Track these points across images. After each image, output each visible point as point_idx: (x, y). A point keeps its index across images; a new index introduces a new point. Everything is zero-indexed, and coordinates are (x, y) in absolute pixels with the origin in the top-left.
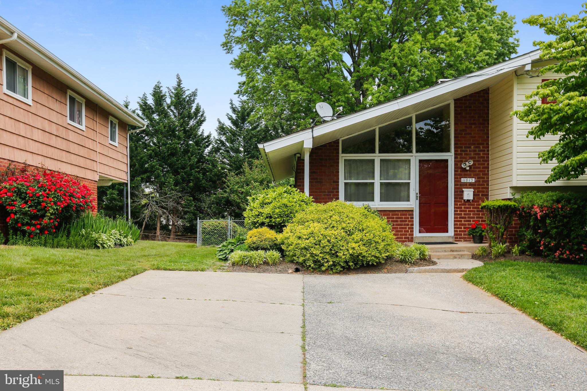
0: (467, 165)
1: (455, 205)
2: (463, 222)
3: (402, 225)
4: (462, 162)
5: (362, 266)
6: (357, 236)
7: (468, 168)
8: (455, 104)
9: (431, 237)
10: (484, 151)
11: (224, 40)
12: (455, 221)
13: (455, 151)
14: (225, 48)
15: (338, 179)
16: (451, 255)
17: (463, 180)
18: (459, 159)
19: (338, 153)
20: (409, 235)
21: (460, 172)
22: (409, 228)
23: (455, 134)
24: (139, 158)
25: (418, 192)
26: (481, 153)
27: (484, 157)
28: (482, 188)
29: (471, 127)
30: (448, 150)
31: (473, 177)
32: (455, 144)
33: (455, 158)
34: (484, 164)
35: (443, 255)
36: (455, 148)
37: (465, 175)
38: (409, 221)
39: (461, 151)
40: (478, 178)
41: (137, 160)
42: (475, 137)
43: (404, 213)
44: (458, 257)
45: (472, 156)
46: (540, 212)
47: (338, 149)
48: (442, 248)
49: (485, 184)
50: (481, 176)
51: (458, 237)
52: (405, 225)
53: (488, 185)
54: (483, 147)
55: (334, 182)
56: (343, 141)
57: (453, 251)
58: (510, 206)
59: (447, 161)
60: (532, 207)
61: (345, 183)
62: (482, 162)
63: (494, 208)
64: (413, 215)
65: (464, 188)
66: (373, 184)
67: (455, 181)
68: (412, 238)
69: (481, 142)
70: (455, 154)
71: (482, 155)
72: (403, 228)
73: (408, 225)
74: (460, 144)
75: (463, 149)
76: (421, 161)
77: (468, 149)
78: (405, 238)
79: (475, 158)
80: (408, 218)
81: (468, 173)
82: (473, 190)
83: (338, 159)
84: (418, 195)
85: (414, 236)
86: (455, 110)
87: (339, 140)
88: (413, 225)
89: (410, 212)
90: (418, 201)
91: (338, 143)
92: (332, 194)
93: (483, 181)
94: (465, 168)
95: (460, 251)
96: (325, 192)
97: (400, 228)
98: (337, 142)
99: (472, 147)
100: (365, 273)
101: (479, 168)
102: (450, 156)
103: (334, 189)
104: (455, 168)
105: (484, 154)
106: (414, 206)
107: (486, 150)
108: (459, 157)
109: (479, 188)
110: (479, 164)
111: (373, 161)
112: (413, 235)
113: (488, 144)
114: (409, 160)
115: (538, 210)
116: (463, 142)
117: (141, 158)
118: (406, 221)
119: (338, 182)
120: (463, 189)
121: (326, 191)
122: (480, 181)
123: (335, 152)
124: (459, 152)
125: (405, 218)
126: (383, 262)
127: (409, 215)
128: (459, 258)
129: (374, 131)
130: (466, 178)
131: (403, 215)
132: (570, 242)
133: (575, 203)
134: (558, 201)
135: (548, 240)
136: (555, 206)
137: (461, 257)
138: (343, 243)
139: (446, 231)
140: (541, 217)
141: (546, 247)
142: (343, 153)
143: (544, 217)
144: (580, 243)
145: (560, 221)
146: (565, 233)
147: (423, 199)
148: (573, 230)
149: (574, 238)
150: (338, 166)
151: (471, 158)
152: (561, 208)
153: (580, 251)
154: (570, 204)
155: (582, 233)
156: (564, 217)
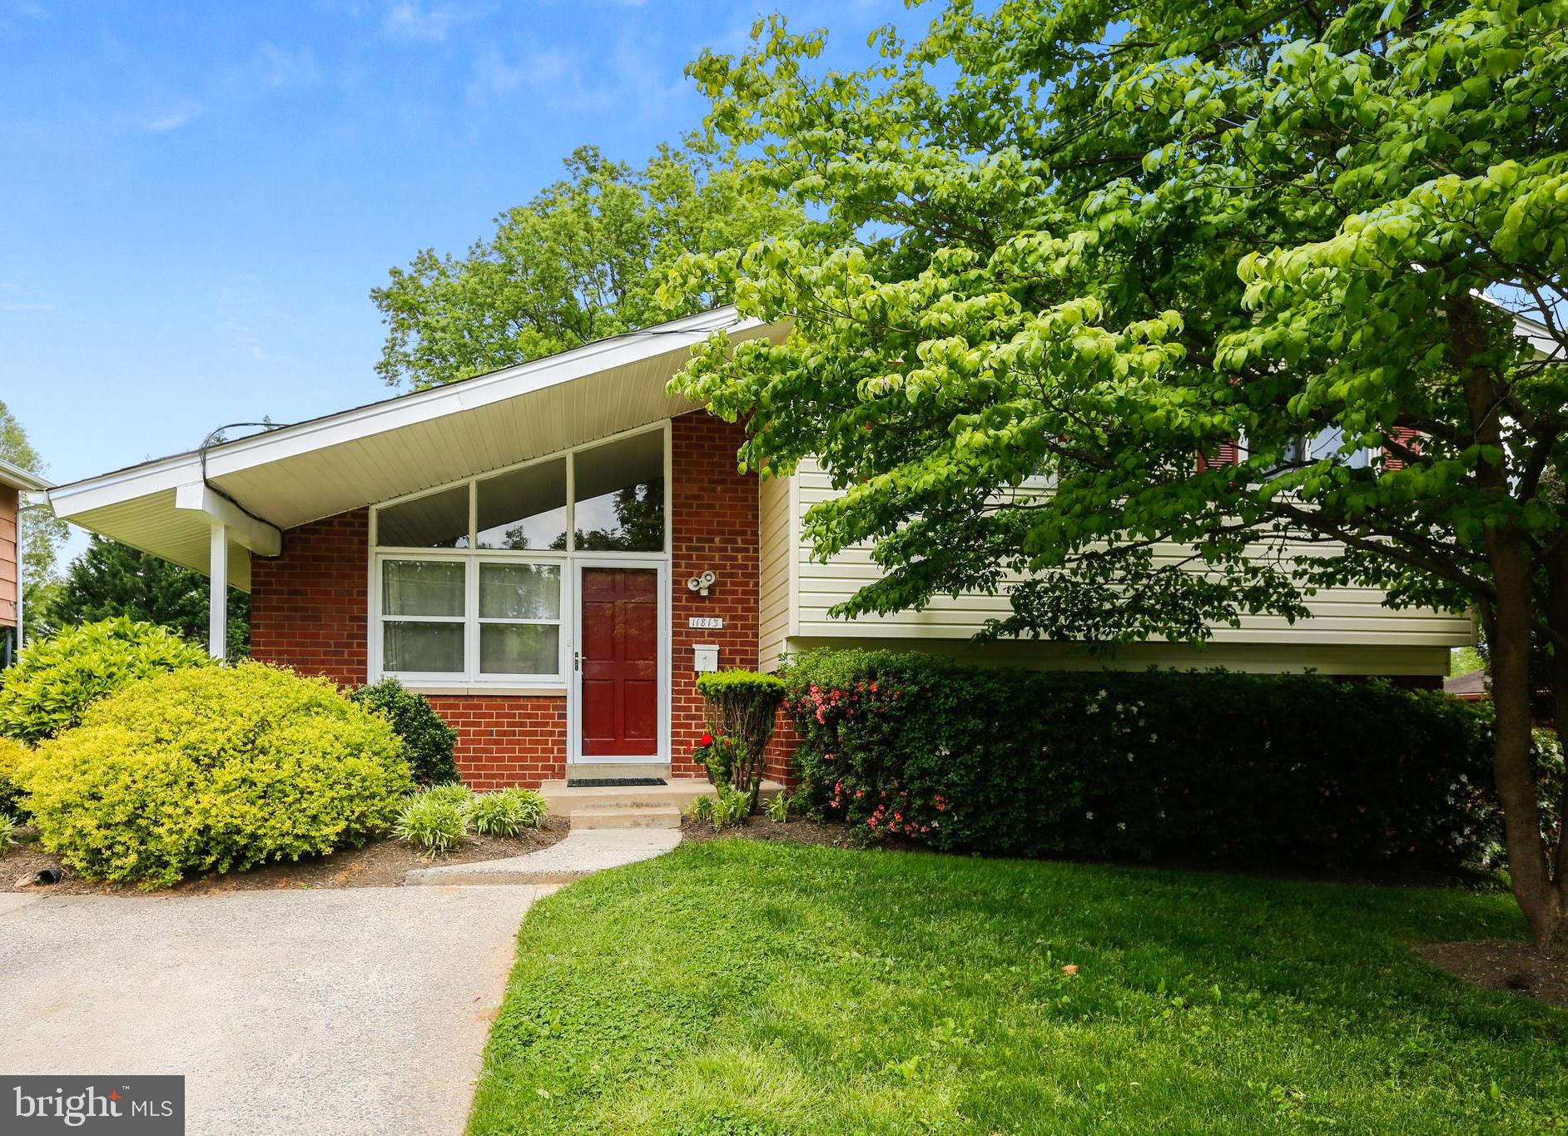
0: (703, 583)
1: (674, 684)
2: (693, 729)
3: (535, 733)
4: (690, 575)
5: (256, 866)
6: (233, 770)
7: (704, 593)
8: (674, 428)
9: (612, 766)
10: (747, 550)
11: (382, 358)
12: (674, 726)
13: (675, 548)
14: (383, 375)
15: (365, 610)
16: (625, 817)
17: (694, 622)
18: (683, 569)
19: (365, 543)
20: (555, 759)
21: (687, 602)
22: (555, 743)
23: (674, 505)
24: (164, 583)
25: (579, 649)
26: (740, 556)
27: (746, 567)
28: (743, 644)
29: (714, 490)
30: (658, 546)
31: (718, 617)
32: (675, 531)
33: (675, 565)
34: (747, 584)
35: (603, 817)
36: (675, 539)
37: (697, 609)
38: (555, 725)
39: (688, 548)
40: (733, 618)
41: (162, 588)
42: (724, 515)
43: (542, 703)
44: (643, 821)
45: (717, 562)
46: (823, 703)
47: (366, 534)
48: (608, 798)
49: (750, 632)
50: (740, 613)
51: (679, 768)
52: (543, 734)
53: (756, 635)
54: (744, 542)
55: (352, 619)
56: (380, 513)
57: (638, 806)
58: (760, 686)
59: (653, 573)
60: (806, 692)
62: (741, 579)
63: (717, 691)
64: (565, 708)
65: (697, 642)
66: (461, 626)
67: (674, 625)
68: (563, 768)
69: (738, 528)
70: (675, 557)
71: (740, 562)
72: (537, 742)
73: (551, 733)
74: (689, 531)
75: (695, 544)
76: (586, 571)
77: (707, 545)
78: (544, 768)
79: (724, 566)
80: (552, 716)
81: (707, 604)
82: (717, 647)
83: (365, 560)
84: (580, 658)
85: (569, 761)
86: (675, 446)
87: (367, 508)
88: (564, 734)
89: (559, 701)
90: (580, 673)
91: (366, 518)
92: (346, 650)
93: (744, 627)
94: (698, 592)
95: (659, 805)
96: (326, 645)
97: (531, 742)
98: (362, 515)
99: (717, 540)
100: (272, 885)
101: (734, 592)
102: (661, 562)
103: (352, 636)
104: (674, 591)
105: (745, 559)
106: (568, 686)
107: (751, 547)
108: (683, 563)
109: (733, 644)
110: (733, 584)
111: (461, 567)
112: (564, 759)
113: (756, 534)
114: (557, 569)
115: (817, 698)
116: (695, 526)
117: (171, 585)
118: (546, 724)
119: (365, 619)
120: (695, 646)
121: (332, 642)
122: (735, 627)
123: (356, 539)
124: (684, 551)
125: (544, 716)
126: (328, 851)
127: (555, 708)
128: (648, 825)
129: (466, 488)
130: (702, 616)
131: (539, 708)
132: (902, 787)
133: (914, 682)
134: (872, 675)
135: (851, 781)
136: (863, 686)
137: (653, 821)
138: (176, 794)
139: (652, 750)
140: (825, 716)
141: (846, 799)
142: (380, 543)
143: (833, 718)
144: (927, 793)
145: (875, 729)
146: (888, 762)
147: (595, 668)
148: (908, 757)
149: (912, 779)
150: (365, 577)
151: (713, 567)
152: (879, 695)
153: (930, 812)
154: (900, 681)
155: (931, 762)
156: (885, 718)
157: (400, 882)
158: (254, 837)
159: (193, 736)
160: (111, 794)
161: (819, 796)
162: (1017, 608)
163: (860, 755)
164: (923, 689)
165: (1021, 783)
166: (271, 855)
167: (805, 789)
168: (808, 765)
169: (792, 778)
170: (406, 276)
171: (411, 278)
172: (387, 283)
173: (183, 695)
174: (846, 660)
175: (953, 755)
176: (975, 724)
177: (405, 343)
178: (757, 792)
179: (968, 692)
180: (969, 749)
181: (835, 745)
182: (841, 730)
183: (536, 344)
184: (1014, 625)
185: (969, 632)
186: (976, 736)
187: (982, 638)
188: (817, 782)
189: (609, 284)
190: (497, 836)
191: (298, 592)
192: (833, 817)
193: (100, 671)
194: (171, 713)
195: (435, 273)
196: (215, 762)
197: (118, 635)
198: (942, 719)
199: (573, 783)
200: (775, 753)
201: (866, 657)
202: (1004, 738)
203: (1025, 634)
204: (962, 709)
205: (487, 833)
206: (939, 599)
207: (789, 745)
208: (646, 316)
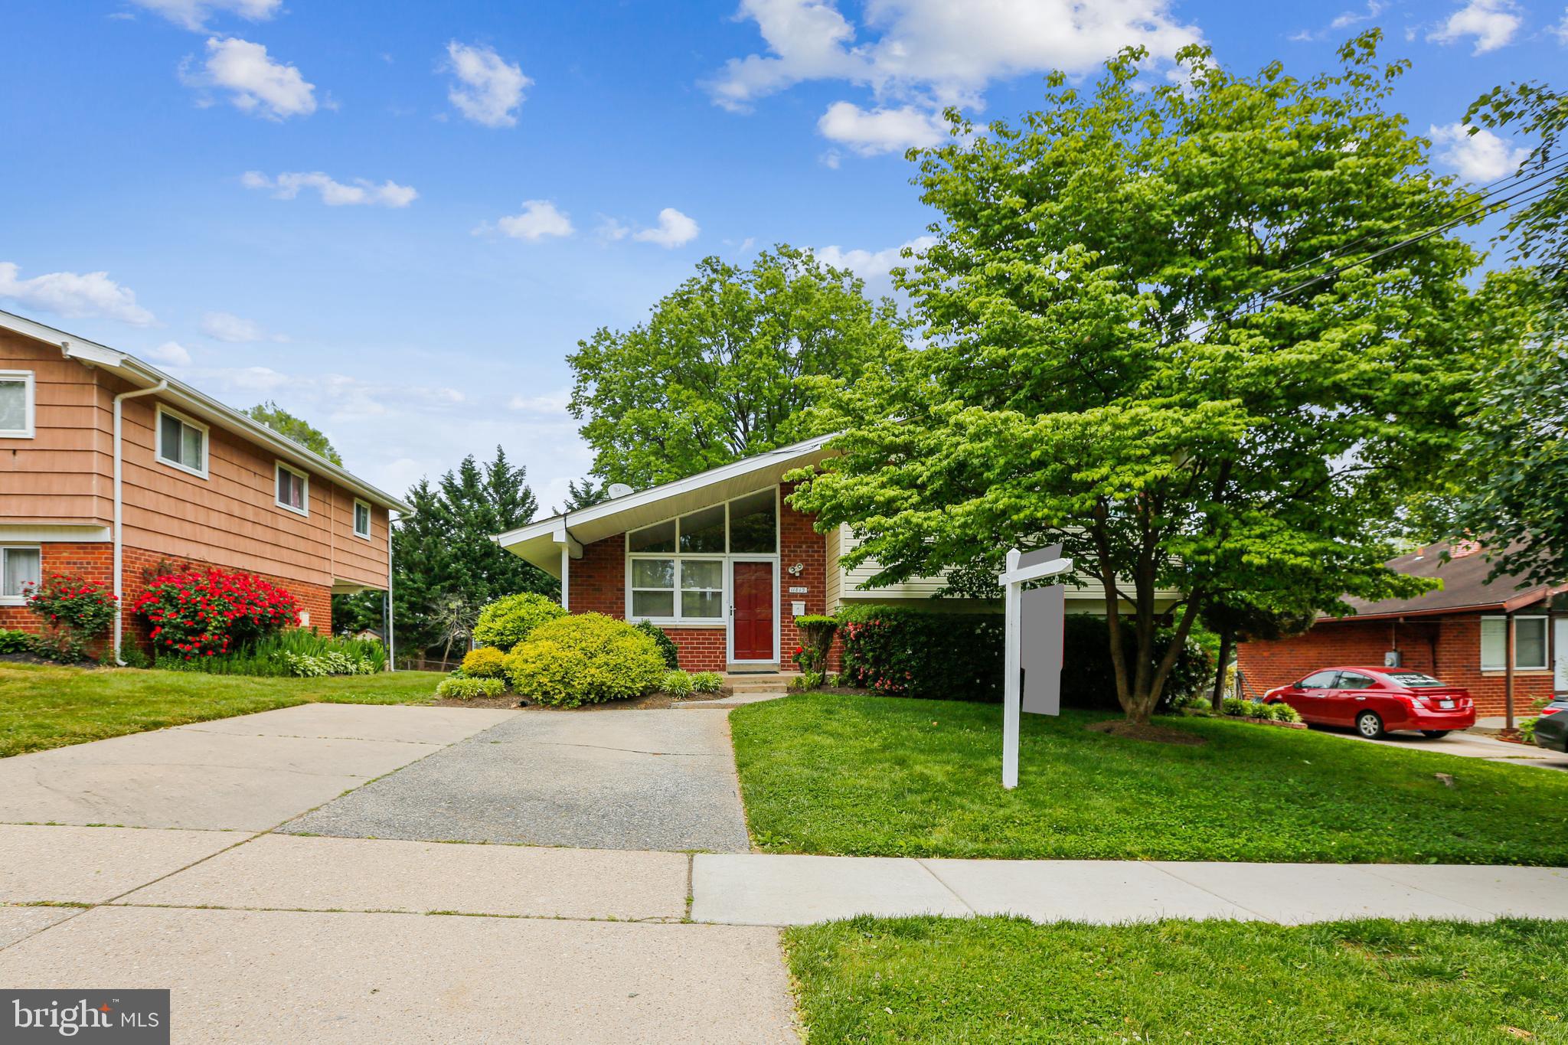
0: (798, 568)
1: (781, 622)
2: (792, 645)
3: (710, 647)
4: (790, 565)
5: (609, 700)
6: (601, 658)
7: (797, 574)
8: (781, 489)
9: (751, 664)
10: (820, 551)
11: (571, 401)
12: (782, 643)
13: (782, 550)
15: (624, 585)
17: (792, 590)
18: (786, 562)
19: (623, 551)
20: (721, 661)
21: (788, 579)
22: (720, 652)
23: (782, 528)
25: (732, 604)
26: (816, 554)
27: (819, 560)
28: (818, 600)
29: (803, 519)
30: (773, 550)
31: (805, 586)
32: (782, 542)
33: (782, 560)
34: (820, 569)
35: (747, 688)
36: (782, 546)
37: (794, 582)
38: (720, 643)
39: (789, 551)
40: (812, 587)
42: (807, 533)
43: (713, 632)
44: (768, 690)
45: (804, 557)
46: (854, 630)
47: (624, 546)
48: (750, 679)
49: (821, 594)
50: (816, 584)
51: (784, 666)
52: (714, 647)
53: (825, 596)
54: (818, 546)
55: (618, 589)
56: (631, 535)
57: (766, 683)
58: (825, 623)
59: (770, 564)
60: (847, 624)
61: (634, 592)
62: (816, 566)
63: (804, 625)
64: (725, 634)
65: (794, 600)
66: (671, 593)
67: (782, 591)
68: (725, 665)
69: (815, 539)
70: (782, 555)
71: (816, 557)
72: (711, 652)
73: (718, 647)
74: (789, 542)
75: (792, 548)
76: (735, 563)
77: (799, 549)
78: (715, 665)
79: (808, 560)
80: (719, 638)
81: (799, 579)
82: (804, 602)
83: (624, 559)
84: (733, 609)
85: (728, 661)
87: (624, 533)
88: (725, 647)
89: (722, 631)
90: (732, 617)
91: (624, 537)
92: (615, 606)
93: (818, 591)
94: (794, 573)
95: (775, 682)
96: (605, 603)
97: (707, 653)
98: (622, 536)
99: (804, 546)
100: (615, 708)
101: (813, 573)
102: (775, 558)
103: (618, 599)
104: (782, 573)
105: (819, 555)
106: (727, 624)
107: (822, 549)
108: (786, 558)
109: (812, 600)
110: (812, 569)
111: (672, 562)
112: (725, 661)
113: (825, 542)
114: (721, 562)
115: (851, 628)
116: (792, 539)
118: (715, 643)
119: (623, 590)
120: (793, 602)
121: (608, 602)
122: (814, 591)
123: (619, 549)
124: (787, 552)
125: (714, 638)
126: (638, 694)
127: (720, 634)
128: (770, 692)
129: (674, 521)
130: (796, 586)
131: (712, 634)
132: (891, 668)
133: (895, 619)
134: (876, 616)
135: (867, 666)
136: (872, 622)
137: (774, 690)
138: (580, 668)
139: (771, 657)
140: (855, 636)
141: (866, 675)
142: (631, 551)
143: (858, 637)
144: (902, 671)
145: (878, 642)
146: (884, 657)
147: (740, 614)
148: (893, 654)
149: (895, 664)
150: (624, 569)
151: (802, 561)
152: (879, 626)
153: (903, 680)
154: (890, 620)
155: (903, 656)
156: (882, 636)
157: (669, 707)
158: (610, 687)
159: (584, 644)
160: (554, 667)
161: (853, 675)
162: (950, 583)
163: (871, 654)
164: (899, 624)
165: (945, 666)
166: (616, 694)
167: (847, 671)
168: (849, 659)
169: (842, 669)
170: (589, 345)
171: (592, 346)
172: (576, 351)
173: (574, 628)
174: (865, 610)
175: (913, 654)
176: (923, 639)
177: (586, 389)
178: (824, 675)
179: (920, 624)
180: (921, 650)
181: (859, 651)
182: (862, 642)
183: (679, 393)
184: (950, 591)
185: (928, 595)
186: (924, 645)
187: (935, 597)
188: (852, 667)
189: (726, 346)
190: (704, 692)
191: (590, 577)
192: (861, 685)
193: (527, 617)
194: (573, 634)
195: (608, 343)
196: (592, 656)
197: (528, 601)
198: (908, 637)
199: (730, 673)
200: (833, 655)
201: (875, 608)
202: (937, 646)
203: (957, 595)
204: (917, 633)
205: (699, 691)
206: (914, 578)
207: (841, 652)
208: (753, 373)
